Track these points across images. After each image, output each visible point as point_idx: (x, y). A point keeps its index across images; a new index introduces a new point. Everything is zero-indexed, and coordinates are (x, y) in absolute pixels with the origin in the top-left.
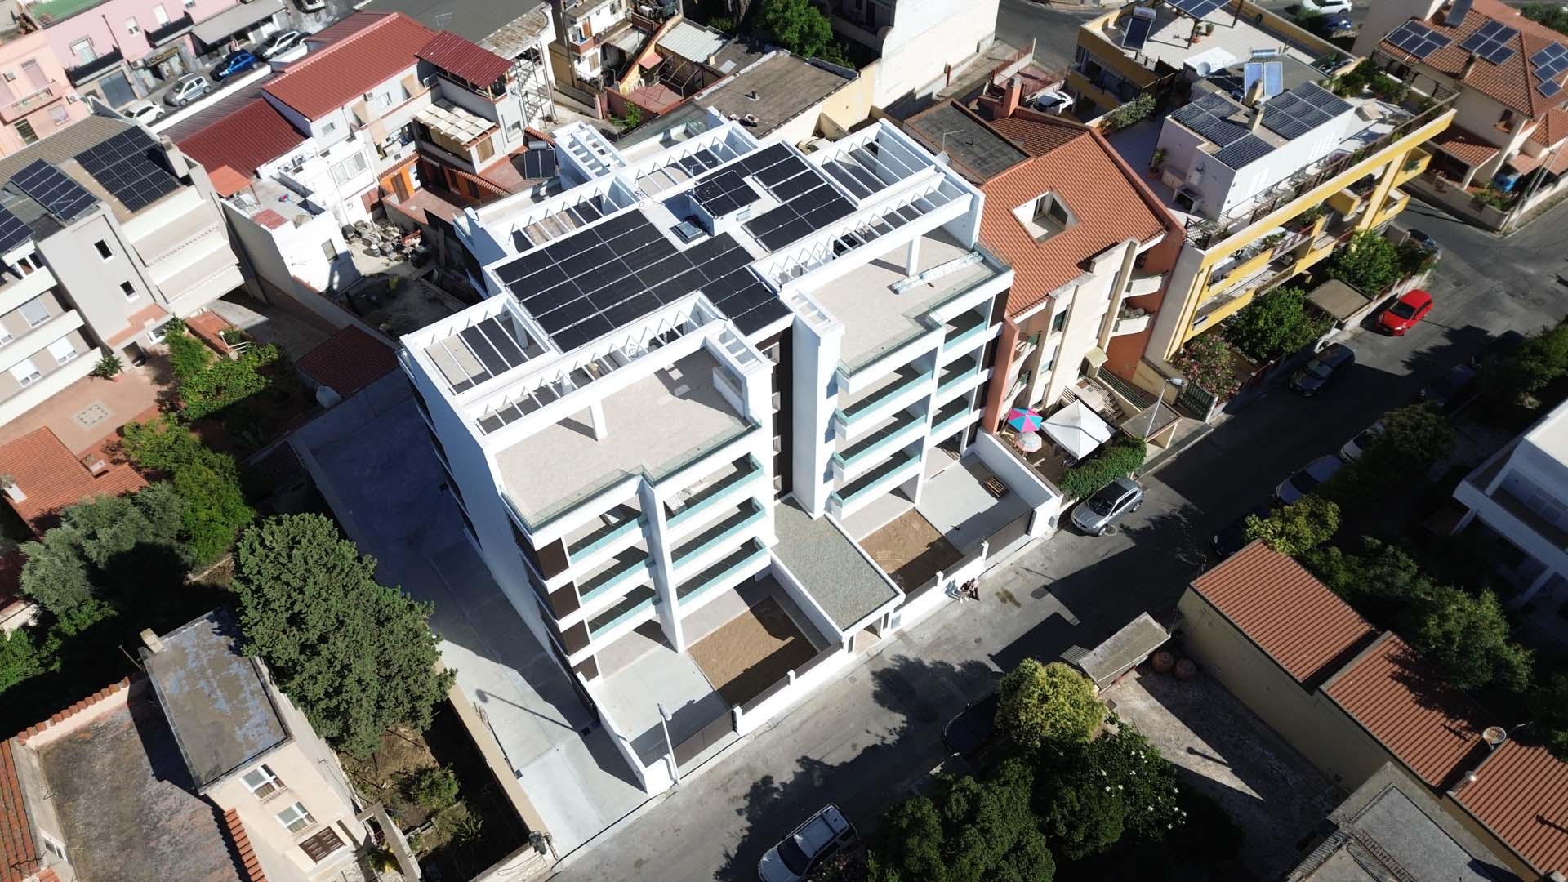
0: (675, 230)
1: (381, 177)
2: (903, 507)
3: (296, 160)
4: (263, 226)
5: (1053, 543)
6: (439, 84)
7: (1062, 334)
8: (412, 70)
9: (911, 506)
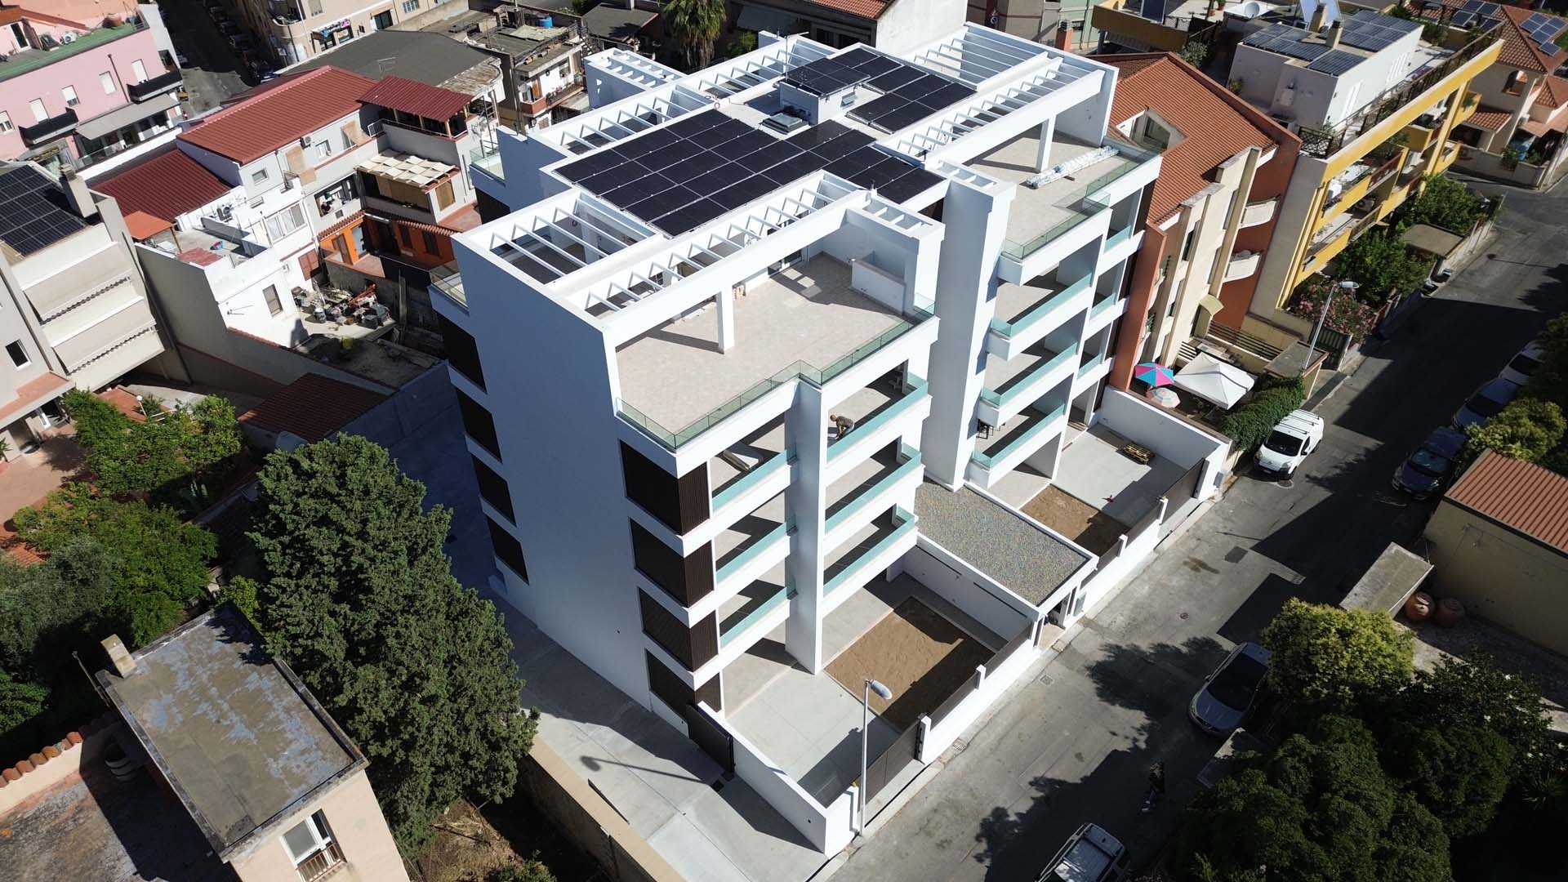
0: (766, 123)
1: (321, 236)
2: (1036, 486)
3: (222, 209)
4: (191, 263)
5: (1226, 504)
6: (384, 133)
7: (1187, 263)
8: (354, 117)
9: (1048, 482)
